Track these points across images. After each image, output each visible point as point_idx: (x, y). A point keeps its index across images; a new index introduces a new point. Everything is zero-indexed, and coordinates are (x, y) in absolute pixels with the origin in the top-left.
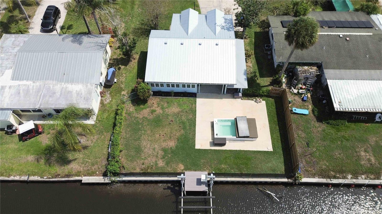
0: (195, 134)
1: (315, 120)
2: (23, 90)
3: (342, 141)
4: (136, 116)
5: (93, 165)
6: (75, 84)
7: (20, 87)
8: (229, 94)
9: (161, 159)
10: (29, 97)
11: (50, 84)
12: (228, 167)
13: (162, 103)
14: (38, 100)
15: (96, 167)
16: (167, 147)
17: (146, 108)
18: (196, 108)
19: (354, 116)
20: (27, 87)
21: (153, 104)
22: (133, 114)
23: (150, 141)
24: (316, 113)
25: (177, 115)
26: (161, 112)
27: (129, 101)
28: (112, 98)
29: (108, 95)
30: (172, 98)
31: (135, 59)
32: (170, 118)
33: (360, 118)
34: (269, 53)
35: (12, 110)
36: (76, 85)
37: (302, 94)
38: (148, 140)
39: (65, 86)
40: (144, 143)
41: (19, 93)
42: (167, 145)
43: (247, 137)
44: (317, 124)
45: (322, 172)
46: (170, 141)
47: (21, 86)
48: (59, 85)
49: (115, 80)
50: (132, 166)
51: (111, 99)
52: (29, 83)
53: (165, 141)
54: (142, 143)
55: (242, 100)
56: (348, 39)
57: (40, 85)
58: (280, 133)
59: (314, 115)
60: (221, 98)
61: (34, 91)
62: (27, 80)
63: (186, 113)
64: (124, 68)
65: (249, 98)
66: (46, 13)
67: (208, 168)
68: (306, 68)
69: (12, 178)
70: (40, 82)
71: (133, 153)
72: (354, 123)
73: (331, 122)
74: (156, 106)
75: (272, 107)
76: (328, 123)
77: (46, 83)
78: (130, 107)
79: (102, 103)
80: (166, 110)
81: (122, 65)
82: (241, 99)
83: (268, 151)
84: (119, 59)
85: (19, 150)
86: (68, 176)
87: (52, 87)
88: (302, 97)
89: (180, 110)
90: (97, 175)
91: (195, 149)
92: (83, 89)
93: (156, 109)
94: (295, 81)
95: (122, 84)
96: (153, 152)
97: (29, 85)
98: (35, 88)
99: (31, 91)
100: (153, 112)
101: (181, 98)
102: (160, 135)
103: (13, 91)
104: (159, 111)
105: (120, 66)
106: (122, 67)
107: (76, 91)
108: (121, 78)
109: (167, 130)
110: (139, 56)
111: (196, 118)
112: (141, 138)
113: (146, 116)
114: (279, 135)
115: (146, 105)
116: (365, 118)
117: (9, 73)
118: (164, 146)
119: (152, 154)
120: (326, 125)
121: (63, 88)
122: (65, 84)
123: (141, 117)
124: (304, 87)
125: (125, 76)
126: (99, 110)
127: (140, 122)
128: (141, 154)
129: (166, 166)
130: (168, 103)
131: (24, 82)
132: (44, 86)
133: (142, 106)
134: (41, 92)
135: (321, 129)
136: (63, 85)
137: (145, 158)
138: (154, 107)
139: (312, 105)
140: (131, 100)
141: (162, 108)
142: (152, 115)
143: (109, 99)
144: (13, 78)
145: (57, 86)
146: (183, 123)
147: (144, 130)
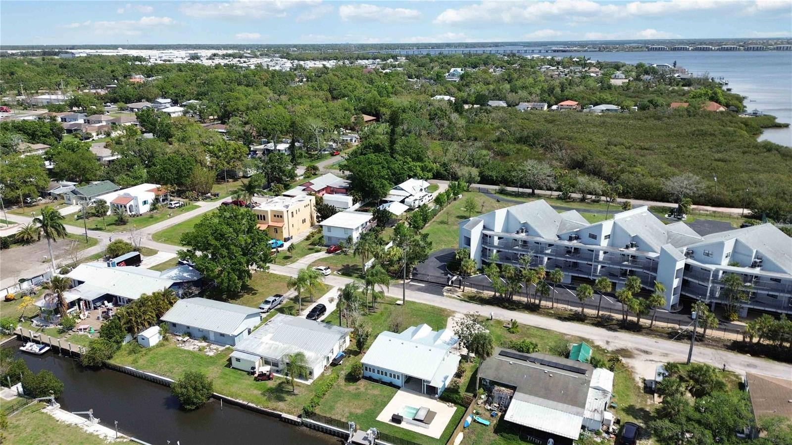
0: (381, 411)
1: (493, 431)
2: (274, 347)
4: (343, 388)
5: (295, 407)
8: (428, 395)
10: (276, 352)
15: (296, 409)
16: (355, 412)
17: (353, 385)
18: (394, 395)
19: (529, 437)
20: (277, 346)
21: (361, 384)
22: (342, 386)
25: (375, 396)
26: (364, 391)
28: (332, 373)
29: (330, 371)
30: (378, 384)
33: (535, 440)
35: (260, 356)
37: (493, 410)
38: (343, 404)
40: (338, 405)
41: (271, 348)
44: (492, 434)
46: (359, 409)
47: (274, 344)
49: (341, 362)
51: (330, 373)
52: (281, 345)
53: (355, 408)
56: (551, 375)
57: (286, 347)
59: (494, 428)
60: (420, 395)
62: (280, 342)
63: (383, 396)
65: (444, 402)
66: (315, 308)
68: (503, 388)
69: (237, 401)
70: (287, 345)
71: (327, 409)
73: (506, 435)
74: (363, 386)
75: (461, 413)
76: (502, 436)
77: (291, 346)
78: (342, 382)
79: (323, 374)
80: (369, 390)
85: (251, 385)
86: (274, 410)
88: (492, 413)
89: (380, 393)
90: (294, 415)
91: (375, 419)
92: (314, 355)
95: (345, 366)
96: (342, 412)
97: (279, 345)
98: (282, 348)
99: (279, 349)
100: (357, 389)
101: (386, 386)
102: (354, 404)
103: (268, 346)
104: (362, 389)
106: (352, 356)
109: (361, 403)
111: (389, 402)
112: (338, 402)
113: (350, 389)
115: (355, 383)
116: (539, 442)
117: (270, 335)
118: (352, 411)
119: (340, 413)
120: (500, 437)
123: (346, 390)
124: (498, 406)
125: (350, 362)
126: (318, 378)
127: (344, 392)
130: (373, 386)
131: (277, 343)
132: (289, 348)
133: (351, 383)
135: (493, 438)
138: (361, 386)
139: (498, 421)
140: (345, 378)
141: (366, 389)
142: (355, 390)
144: (271, 339)
146: (377, 402)
147: (343, 398)
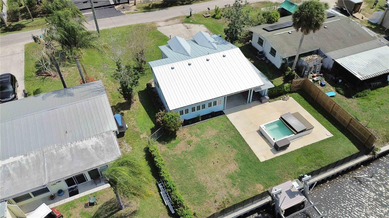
0: (250, 148)
1: (344, 97)
2: (14, 169)
3: (379, 107)
4: (173, 154)
6: (85, 139)
7: (7, 168)
8: (255, 102)
9: (232, 187)
10: (27, 175)
11: (50, 150)
12: (306, 167)
13: (194, 131)
14: (43, 173)
16: (231, 172)
17: (179, 142)
18: (231, 124)
19: (372, 84)
20: (18, 163)
21: (184, 135)
22: (168, 153)
23: (207, 173)
24: (342, 92)
25: (218, 137)
26: (199, 139)
27: (155, 142)
28: (132, 146)
29: (126, 144)
30: (200, 123)
31: (136, 100)
32: (212, 142)
33: (377, 84)
34: (263, 59)
35: (6, 201)
36: (87, 140)
37: (318, 81)
38: (205, 173)
39: (73, 146)
40: (202, 178)
41: (9, 175)
42: (229, 170)
43: (304, 130)
44: (349, 100)
45: (387, 137)
46: (229, 165)
47: (8, 166)
48: (64, 147)
49: (127, 126)
50: (204, 209)
51: (131, 148)
52: (19, 158)
53: (223, 167)
54: (199, 180)
55: (270, 103)
56: (326, 27)
57: (37, 156)
58: (326, 118)
59: (341, 94)
60: (250, 107)
61: (31, 164)
62: (15, 156)
63: (225, 132)
64: (128, 112)
65: (276, 99)
67: (288, 177)
68: (309, 57)
70: (35, 152)
71: (196, 195)
72: (375, 90)
73: (359, 94)
74: (189, 136)
75: (301, 99)
76: (357, 97)
77: (44, 150)
78: (160, 148)
80: (203, 136)
81: (124, 110)
82: (268, 102)
83: (330, 137)
84: (117, 105)
87: (55, 153)
88: (320, 84)
89: (218, 131)
91: (261, 163)
92: (99, 141)
93: (192, 139)
94: (305, 71)
95: (135, 128)
96: (219, 184)
97: (20, 160)
98: (30, 161)
99: (27, 167)
100: (189, 143)
101: (210, 120)
102: (214, 163)
104: (195, 139)
105: (122, 111)
106: (125, 112)
107: (92, 146)
108: (130, 122)
109: (218, 155)
110: (138, 97)
111: (239, 133)
112: (195, 174)
113: (184, 149)
114: (326, 120)
115: (177, 138)
116: (380, 83)
118: (226, 172)
119: (218, 187)
120: (356, 99)
121: (71, 149)
122: (72, 144)
123: (179, 152)
124: (315, 75)
125: (133, 119)
127: (182, 158)
128: (206, 192)
129: (243, 193)
130: (200, 129)
131: (11, 159)
132: (44, 156)
133: (173, 142)
134: (43, 163)
135: (355, 104)
136: (69, 146)
137: (213, 193)
138: (188, 138)
139: (332, 87)
140: (157, 140)
141: (197, 136)
142: (191, 146)
143: (129, 149)
145: (62, 149)
146: (230, 142)
147: (193, 165)
